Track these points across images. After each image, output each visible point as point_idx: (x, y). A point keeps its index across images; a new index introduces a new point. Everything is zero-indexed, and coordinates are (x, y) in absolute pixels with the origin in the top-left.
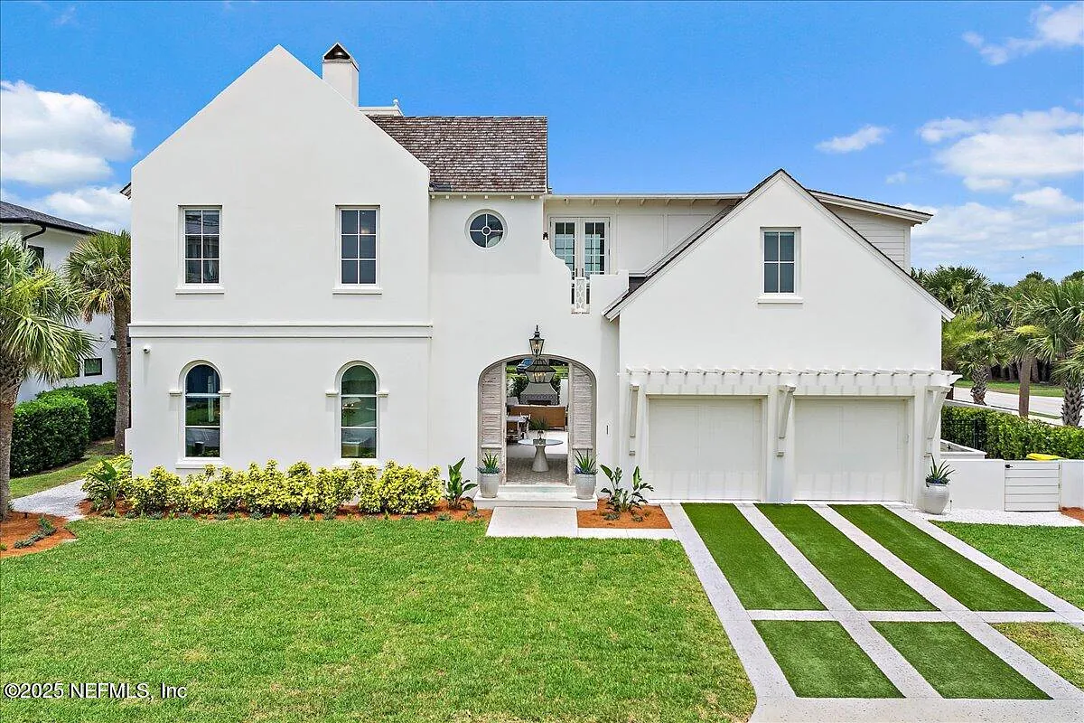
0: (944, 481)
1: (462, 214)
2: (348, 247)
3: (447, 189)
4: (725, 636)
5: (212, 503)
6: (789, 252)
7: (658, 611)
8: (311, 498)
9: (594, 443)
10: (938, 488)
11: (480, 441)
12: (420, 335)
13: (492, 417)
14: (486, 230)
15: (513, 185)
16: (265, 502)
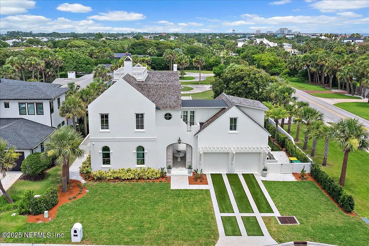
0: (266, 170)
1: (163, 113)
2: (137, 122)
3: (159, 109)
4: (216, 221)
5: (112, 178)
6: (235, 122)
7: (205, 214)
8: (133, 177)
9: (192, 160)
10: (265, 172)
11: (167, 160)
12: (154, 140)
13: (169, 155)
14: (168, 117)
15: (174, 107)
16: (123, 178)
